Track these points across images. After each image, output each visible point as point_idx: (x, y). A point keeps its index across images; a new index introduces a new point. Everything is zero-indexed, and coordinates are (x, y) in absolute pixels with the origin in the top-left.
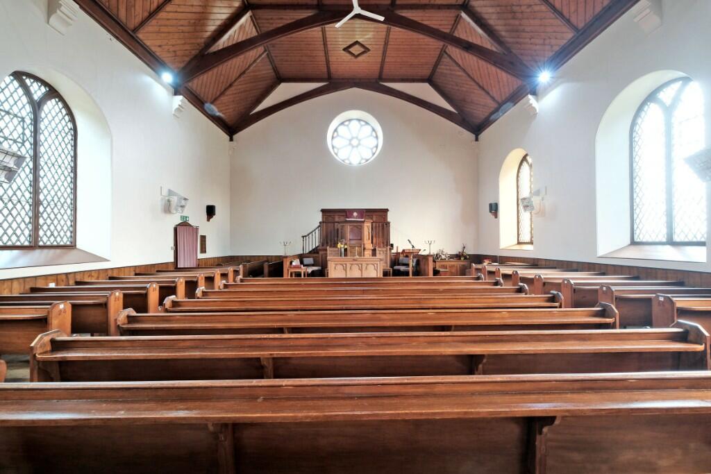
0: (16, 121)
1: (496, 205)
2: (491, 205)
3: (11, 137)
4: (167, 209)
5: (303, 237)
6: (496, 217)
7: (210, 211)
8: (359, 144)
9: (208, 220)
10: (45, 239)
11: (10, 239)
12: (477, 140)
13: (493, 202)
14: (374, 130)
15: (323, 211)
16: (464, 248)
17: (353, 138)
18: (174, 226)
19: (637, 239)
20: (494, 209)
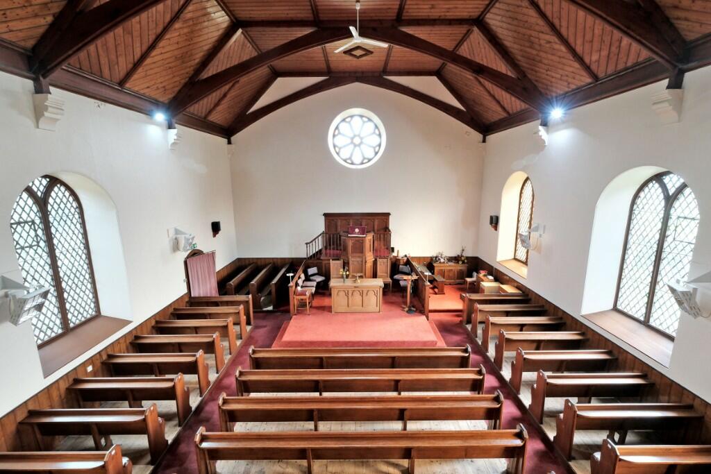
0: (27, 227)
1: (497, 218)
2: (491, 218)
3: (27, 245)
4: (176, 247)
5: (307, 244)
6: (496, 230)
7: (216, 228)
8: (361, 143)
9: (214, 236)
10: (74, 319)
11: (46, 334)
12: (484, 141)
13: (493, 214)
14: (376, 127)
15: (325, 215)
16: (463, 250)
17: (355, 136)
18: (183, 260)
19: (619, 307)
20: (495, 222)
